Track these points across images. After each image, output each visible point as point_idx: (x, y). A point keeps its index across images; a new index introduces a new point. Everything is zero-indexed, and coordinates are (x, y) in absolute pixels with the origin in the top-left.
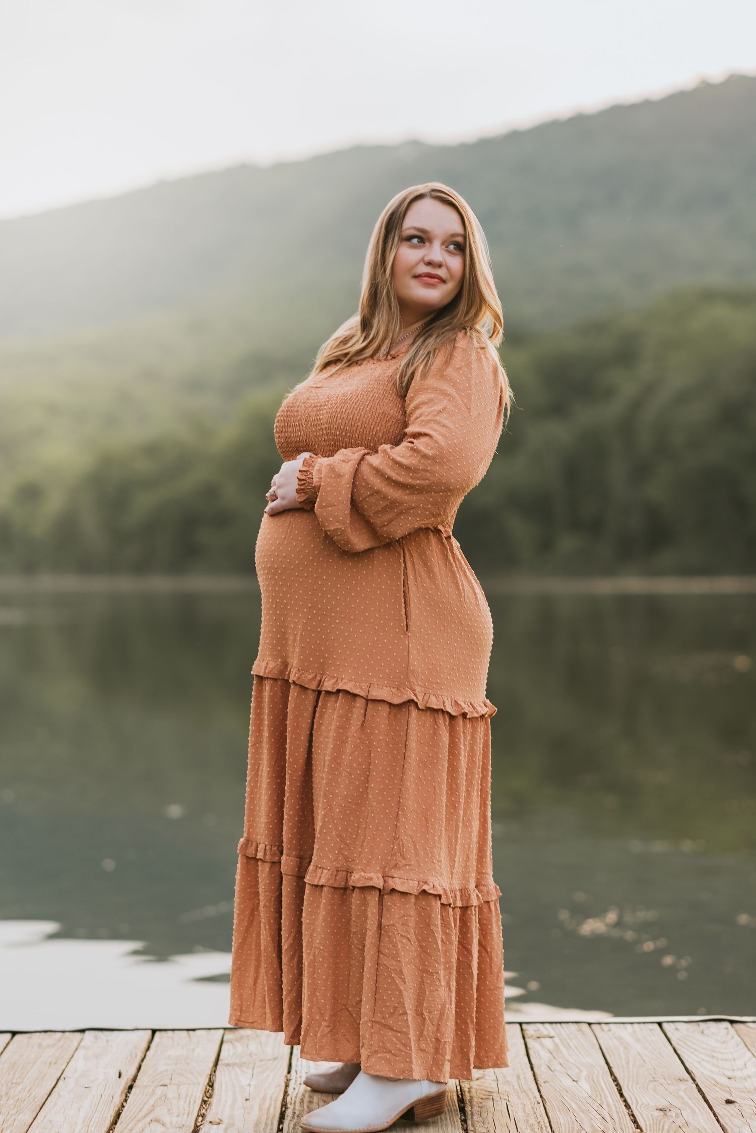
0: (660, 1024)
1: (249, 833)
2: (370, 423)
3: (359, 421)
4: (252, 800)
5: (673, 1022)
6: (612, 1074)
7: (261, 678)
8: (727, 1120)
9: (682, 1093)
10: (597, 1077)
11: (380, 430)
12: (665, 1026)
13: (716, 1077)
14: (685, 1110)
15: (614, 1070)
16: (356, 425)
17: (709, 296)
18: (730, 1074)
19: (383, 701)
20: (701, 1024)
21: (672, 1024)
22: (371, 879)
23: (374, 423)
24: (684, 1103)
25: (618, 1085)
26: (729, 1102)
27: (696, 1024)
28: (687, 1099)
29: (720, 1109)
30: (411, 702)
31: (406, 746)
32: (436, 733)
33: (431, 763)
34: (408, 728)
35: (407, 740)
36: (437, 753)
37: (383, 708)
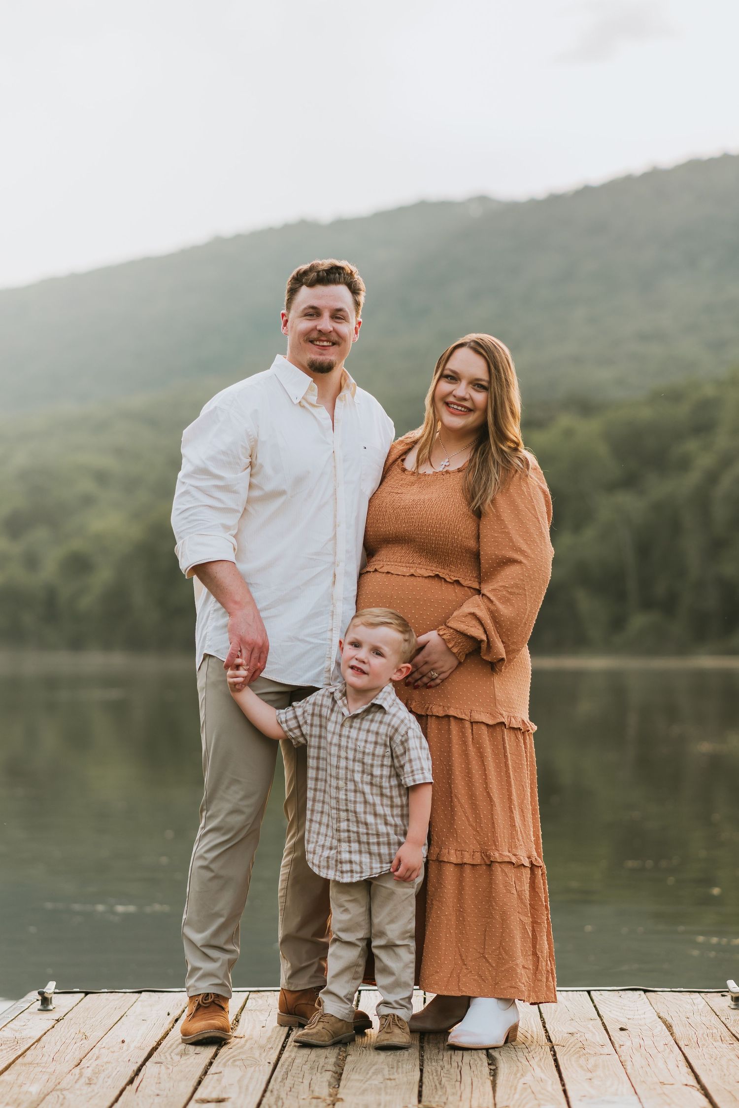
0: (589, 992)
2: (455, 521)
3: (446, 520)
5: (599, 990)
6: (542, 1017)
8: (616, 1038)
9: (589, 1025)
10: (530, 1018)
11: (462, 526)
12: (592, 993)
13: (619, 1019)
14: (588, 1033)
15: (544, 1015)
16: (444, 523)
18: (631, 1017)
19: (483, 723)
20: (620, 992)
23: (457, 521)
24: (590, 1031)
25: (544, 1022)
26: (622, 1029)
27: (617, 992)
29: (615, 1032)
30: (503, 723)
31: (506, 756)
32: (518, 745)
33: (518, 768)
34: (504, 743)
35: (505, 752)
36: (521, 760)
37: (484, 727)
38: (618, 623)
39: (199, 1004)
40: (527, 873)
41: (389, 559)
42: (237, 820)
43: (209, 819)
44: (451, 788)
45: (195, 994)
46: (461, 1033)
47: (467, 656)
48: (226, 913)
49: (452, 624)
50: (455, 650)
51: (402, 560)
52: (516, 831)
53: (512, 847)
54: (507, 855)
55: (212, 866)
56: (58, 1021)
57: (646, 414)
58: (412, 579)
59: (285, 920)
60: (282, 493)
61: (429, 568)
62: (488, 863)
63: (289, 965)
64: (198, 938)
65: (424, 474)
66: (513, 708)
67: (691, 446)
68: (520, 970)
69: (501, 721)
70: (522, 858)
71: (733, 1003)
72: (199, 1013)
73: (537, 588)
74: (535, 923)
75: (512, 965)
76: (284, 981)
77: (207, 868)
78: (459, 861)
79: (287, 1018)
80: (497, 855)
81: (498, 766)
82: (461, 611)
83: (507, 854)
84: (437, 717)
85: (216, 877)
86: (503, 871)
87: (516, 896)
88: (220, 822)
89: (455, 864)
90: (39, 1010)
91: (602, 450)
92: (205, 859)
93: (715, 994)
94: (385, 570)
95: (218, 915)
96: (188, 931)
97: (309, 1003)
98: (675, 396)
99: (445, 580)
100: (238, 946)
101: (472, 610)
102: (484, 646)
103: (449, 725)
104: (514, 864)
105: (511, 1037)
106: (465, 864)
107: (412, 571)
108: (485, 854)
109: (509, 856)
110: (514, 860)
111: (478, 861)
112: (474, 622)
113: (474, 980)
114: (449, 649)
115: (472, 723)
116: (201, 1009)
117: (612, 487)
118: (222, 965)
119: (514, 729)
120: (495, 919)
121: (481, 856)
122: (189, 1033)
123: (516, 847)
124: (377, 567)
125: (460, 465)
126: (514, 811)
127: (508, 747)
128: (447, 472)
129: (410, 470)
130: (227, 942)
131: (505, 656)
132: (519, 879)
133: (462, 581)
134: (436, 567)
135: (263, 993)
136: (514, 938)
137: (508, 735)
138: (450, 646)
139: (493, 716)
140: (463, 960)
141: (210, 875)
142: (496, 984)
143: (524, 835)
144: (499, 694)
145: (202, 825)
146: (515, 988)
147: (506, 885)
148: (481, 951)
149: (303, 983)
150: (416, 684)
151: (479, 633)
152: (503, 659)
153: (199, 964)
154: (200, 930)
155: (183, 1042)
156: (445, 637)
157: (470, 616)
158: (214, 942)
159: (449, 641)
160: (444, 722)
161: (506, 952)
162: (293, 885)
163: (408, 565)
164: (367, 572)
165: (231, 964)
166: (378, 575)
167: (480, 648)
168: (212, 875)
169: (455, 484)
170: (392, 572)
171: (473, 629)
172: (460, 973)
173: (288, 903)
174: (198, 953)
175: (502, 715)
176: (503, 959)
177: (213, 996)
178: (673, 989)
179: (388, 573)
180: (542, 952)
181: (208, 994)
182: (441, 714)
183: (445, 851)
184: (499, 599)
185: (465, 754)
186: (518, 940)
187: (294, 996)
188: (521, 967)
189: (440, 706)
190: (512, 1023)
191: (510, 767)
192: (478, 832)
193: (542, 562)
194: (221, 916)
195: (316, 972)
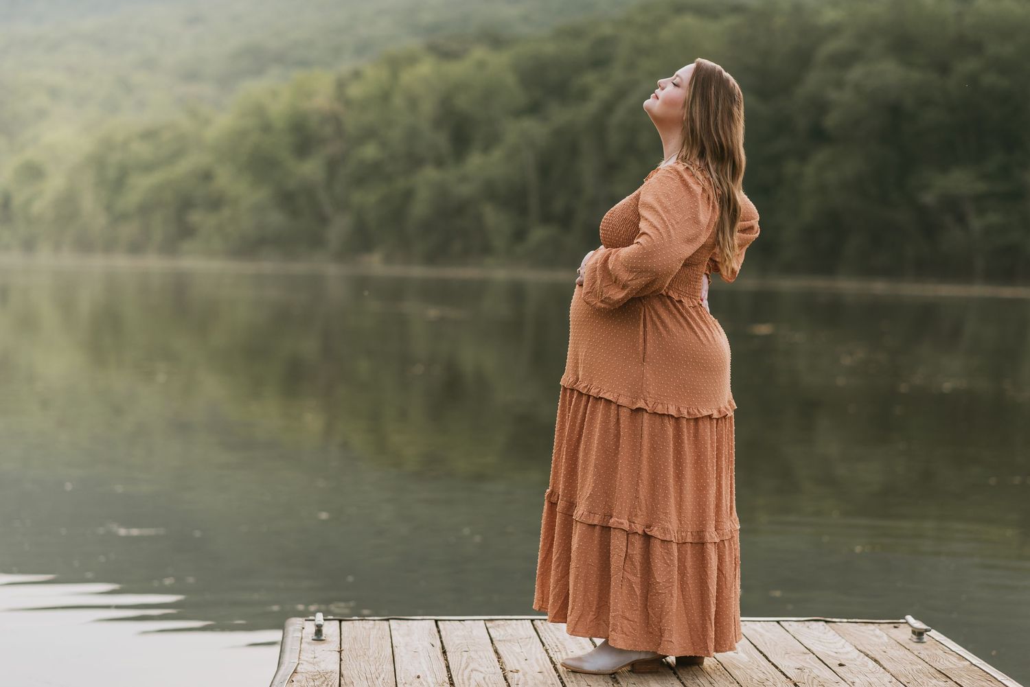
0: (777, 621)
1: (553, 487)
4: (556, 466)
5: (785, 620)
6: (758, 649)
7: (565, 389)
8: (843, 674)
9: (808, 660)
10: (749, 650)
12: (781, 622)
13: (827, 652)
14: (814, 669)
18: (836, 651)
19: (626, 407)
20: (806, 622)
21: (787, 622)
22: (622, 524)
24: (812, 666)
25: (764, 655)
26: (840, 664)
27: (802, 623)
28: (813, 664)
29: (838, 669)
38: (519, 235)
57: (550, 48)
67: (589, 78)
71: (915, 637)
90: (313, 640)
91: (510, 79)
93: (886, 625)
98: (576, 33)
117: (519, 113)
135: (497, 622)
178: (849, 620)
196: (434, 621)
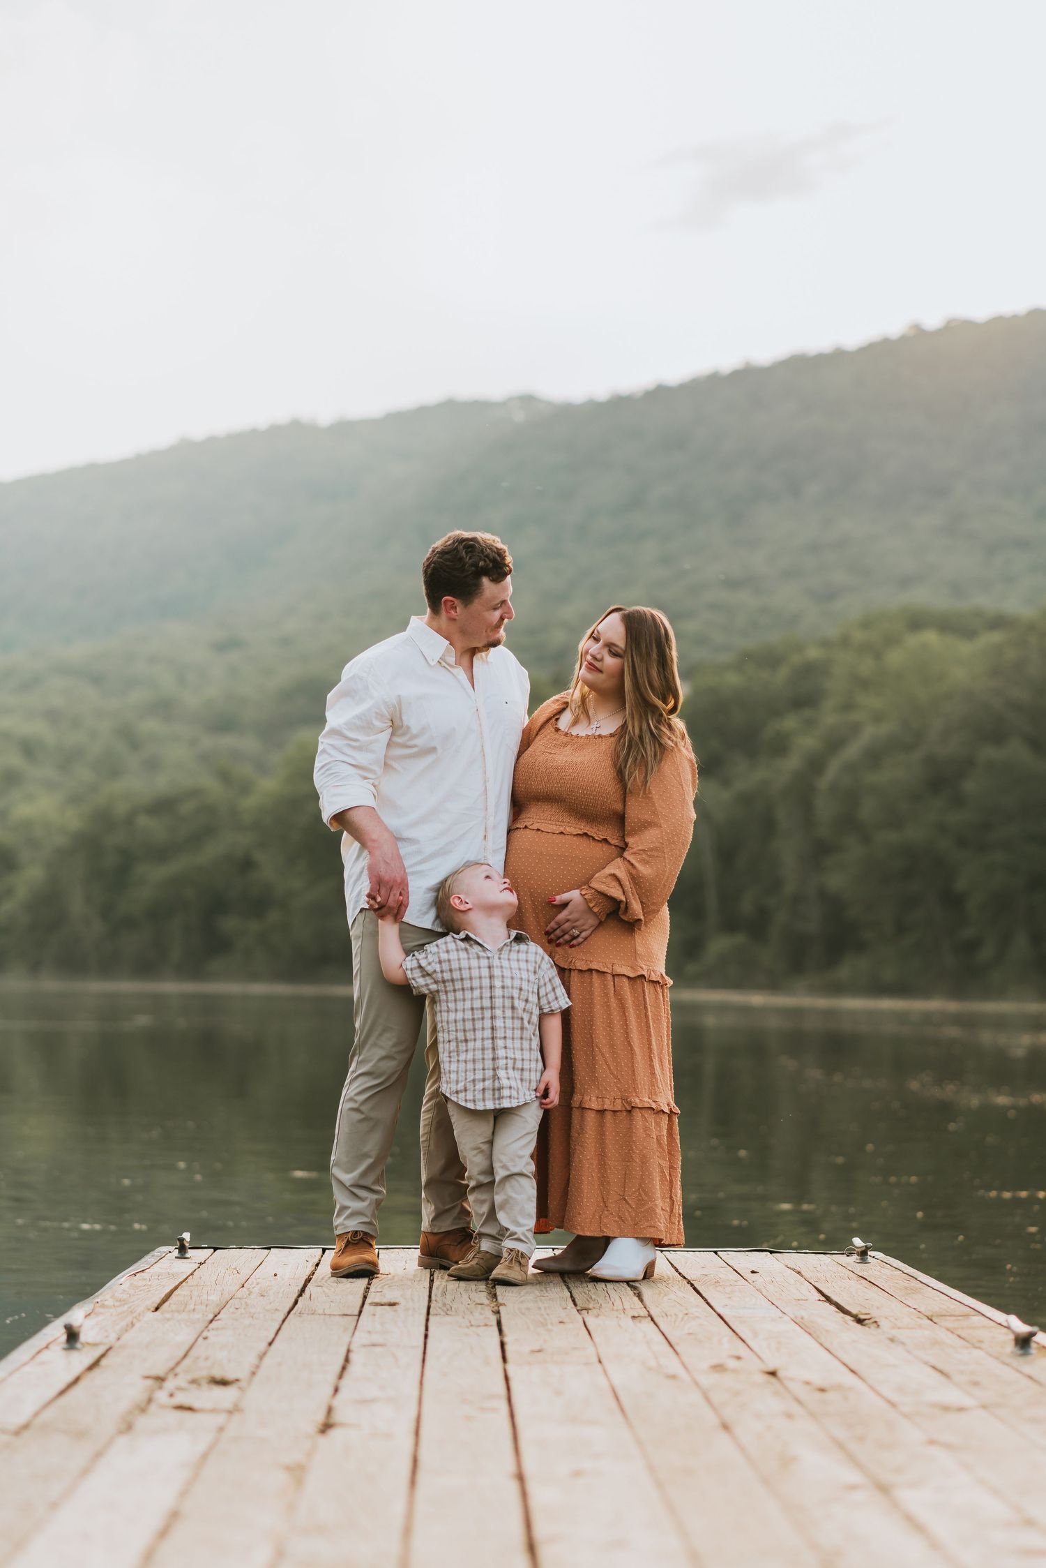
17: (917, 621)
19: (624, 975)
26: (752, 1272)
30: (643, 976)
31: (646, 1008)
32: (657, 998)
33: (657, 1019)
34: (644, 995)
35: (645, 1003)
36: (659, 1012)
37: (625, 980)
39: (348, 1241)
40: (665, 1120)
41: (539, 818)
42: (390, 1065)
43: (360, 1063)
44: (592, 1038)
45: (343, 1232)
46: (604, 1267)
47: (608, 915)
48: (374, 1154)
49: (594, 884)
50: (596, 910)
51: (552, 819)
52: (656, 1079)
53: (653, 1093)
54: (647, 1101)
55: (363, 1108)
56: (201, 1264)
58: (562, 836)
59: (428, 1164)
60: (433, 750)
61: (577, 826)
62: (629, 1109)
63: (433, 1207)
64: (347, 1178)
65: (577, 737)
66: (653, 962)
68: (658, 1211)
69: (641, 973)
70: (661, 1104)
71: (859, 1258)
72: (348, 1249)
73: (677, 851)
74: (671, 1167)
75: (651, 1205)
76: (427, 1223)
77: (357, 1110)
78: (599, 1108)
79: (428, 1260)
80: (637, 1100)
81: (638, 1017)
82: (602, 872)
83: (647, 1099)
84: (580, 971)
85: (366, 1119)
86: (643, 1116)
87: (655, 1140)
88: (373, 1066)
89: (597, 1111)
90: (176, 1258)
92: (356, 1101)
94: (535, 826)
95: (366, 1156)
96: (336, 1171)
97: (452, 1243)
99: (593, 838)
100: (383, 1186)
101: (612, 871)
102: (623, 906)
103: (591, 979)
104: (653, 1109)
105: (648, 1274)
106: (606, 1110)
107: (562, 829)
108: (625, 1100)
109: (649, 1102)
110: (654, 1106)
111: (619, 1107)
112: (615, 883)
113: (615, 1221)
114: (590, 909)
115: (613, 976)
116: (350, 1246)
118: (370, 1204)
119: (653, 982)
120: (636, 1162)
121: (622, 1103)
122: (340, 1266)
123: (656, 1094)
124: (528, 824)
125: (612, 731)
126: (654, 1060)
127: (648, 999)
128: (600, 736)
129: (563, 730)
130: (374, 1183)
131: (642, 917)
132: (658, 1124)
133: (610, 840)
134: (585, 826)
136: (653, 1180)
137: (648, 988)
138: (591, 905)
139: (634, 969)
140: (604, 1202)
141: (358, 1116)
142: (635, 1225)
143: (663, 1084)
144: (640, 949)
145: (351, 1070)
146: (655, 1227)
147: (646, 1129)
148: (621, 1194)
149: (446, 1225)
150: (558, 942)
151: (616, 893)
152: (640, 920)
153: (348, 1203)
154: (349, 1171)
155: (332, 1276)
156: (586, 897)
157: (610, 877)
158: (362, 1182)
159: (591, 901)
160: (586, 975)
161: (646, 1194)
162: (437, 1129)
163: (557, 823)
164: (517, 828)
165: (378, 1203)
166: (528, 832)
167: (620, 907)
168: (363, 1116)
169: (606, 747)
170: (542, 829)
171: (613, 890)
172: (601, 1215)
173: (432, 1147)
174: (347, 1193)
175: (642, 968)
176: (643, 1200)
177: (362, 1234)
179: (538, 830)
180: (676, 1196)
181: (356, 1232)
182: (584, 968)
183: (587, 1098)
184: (639, 862)
185: (607, 1005)
186: (658, 1182)
187: (437, 1237)
188: (660, 1208)
189: (583, 960)
190: (649, 1260)
191: (650, 1018)
192: (619, 1079)
193: (682, 826)
194: (369, 1157)
195: (459, 1213)
196: (321, 1249)
